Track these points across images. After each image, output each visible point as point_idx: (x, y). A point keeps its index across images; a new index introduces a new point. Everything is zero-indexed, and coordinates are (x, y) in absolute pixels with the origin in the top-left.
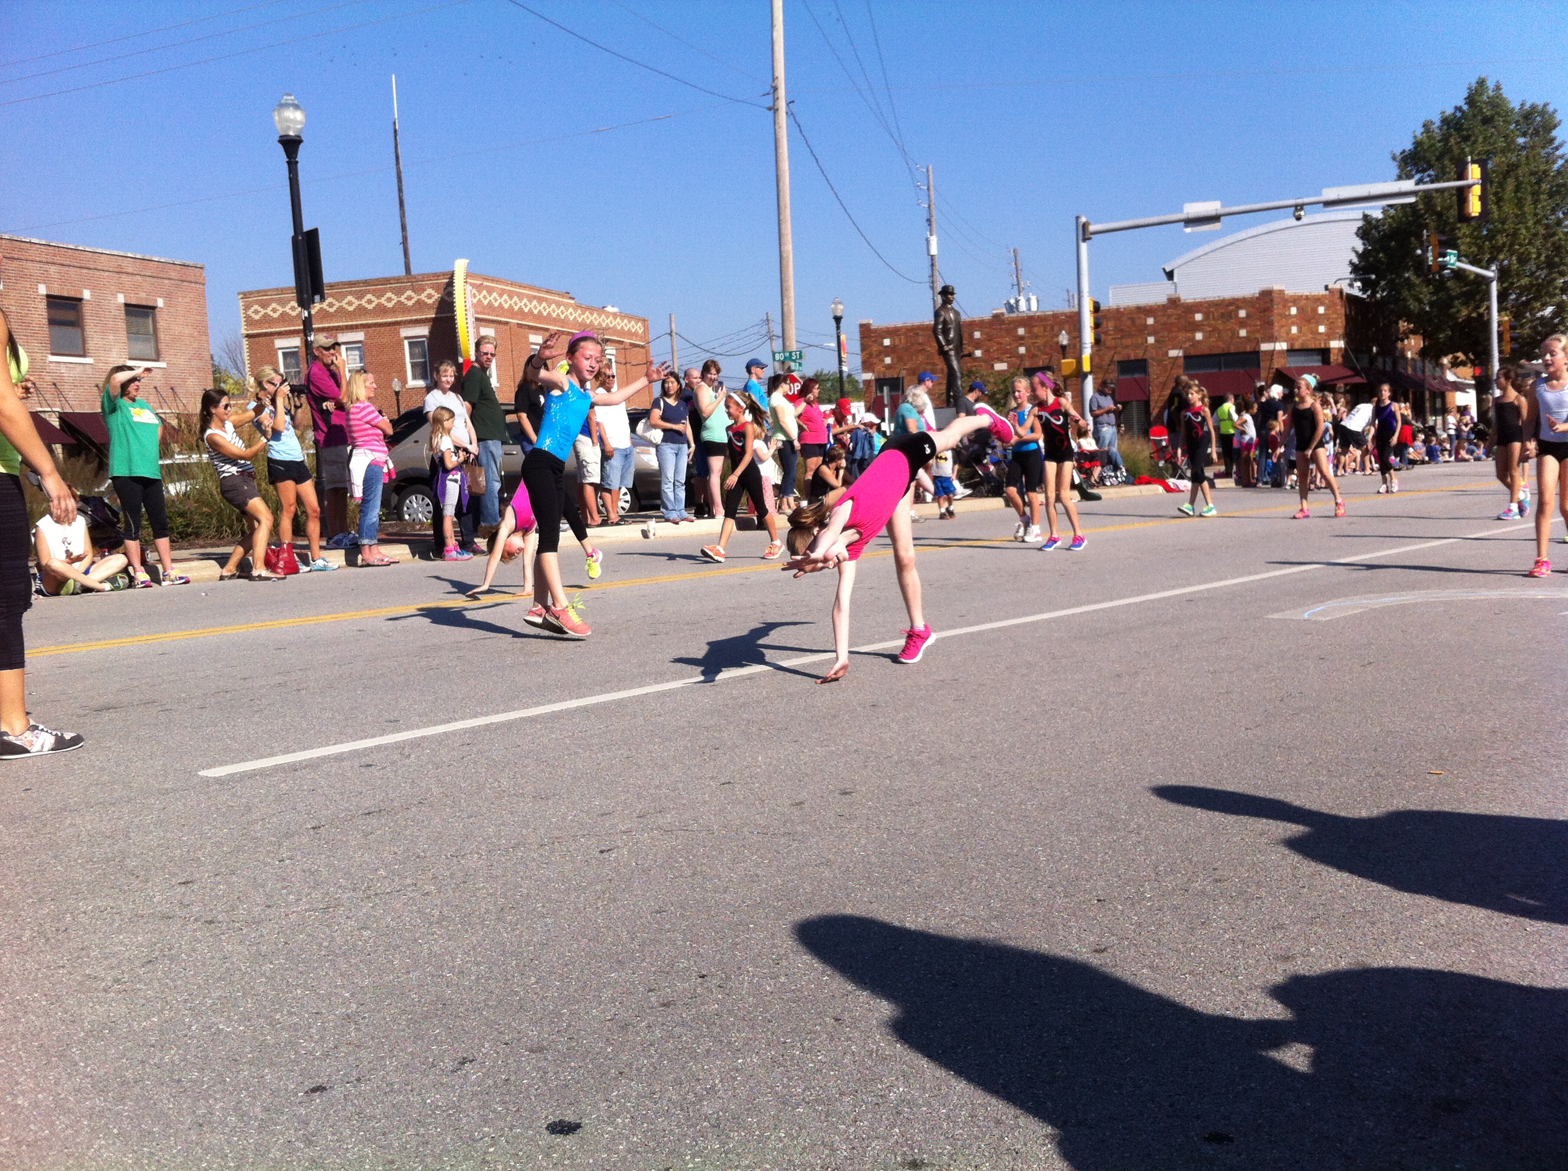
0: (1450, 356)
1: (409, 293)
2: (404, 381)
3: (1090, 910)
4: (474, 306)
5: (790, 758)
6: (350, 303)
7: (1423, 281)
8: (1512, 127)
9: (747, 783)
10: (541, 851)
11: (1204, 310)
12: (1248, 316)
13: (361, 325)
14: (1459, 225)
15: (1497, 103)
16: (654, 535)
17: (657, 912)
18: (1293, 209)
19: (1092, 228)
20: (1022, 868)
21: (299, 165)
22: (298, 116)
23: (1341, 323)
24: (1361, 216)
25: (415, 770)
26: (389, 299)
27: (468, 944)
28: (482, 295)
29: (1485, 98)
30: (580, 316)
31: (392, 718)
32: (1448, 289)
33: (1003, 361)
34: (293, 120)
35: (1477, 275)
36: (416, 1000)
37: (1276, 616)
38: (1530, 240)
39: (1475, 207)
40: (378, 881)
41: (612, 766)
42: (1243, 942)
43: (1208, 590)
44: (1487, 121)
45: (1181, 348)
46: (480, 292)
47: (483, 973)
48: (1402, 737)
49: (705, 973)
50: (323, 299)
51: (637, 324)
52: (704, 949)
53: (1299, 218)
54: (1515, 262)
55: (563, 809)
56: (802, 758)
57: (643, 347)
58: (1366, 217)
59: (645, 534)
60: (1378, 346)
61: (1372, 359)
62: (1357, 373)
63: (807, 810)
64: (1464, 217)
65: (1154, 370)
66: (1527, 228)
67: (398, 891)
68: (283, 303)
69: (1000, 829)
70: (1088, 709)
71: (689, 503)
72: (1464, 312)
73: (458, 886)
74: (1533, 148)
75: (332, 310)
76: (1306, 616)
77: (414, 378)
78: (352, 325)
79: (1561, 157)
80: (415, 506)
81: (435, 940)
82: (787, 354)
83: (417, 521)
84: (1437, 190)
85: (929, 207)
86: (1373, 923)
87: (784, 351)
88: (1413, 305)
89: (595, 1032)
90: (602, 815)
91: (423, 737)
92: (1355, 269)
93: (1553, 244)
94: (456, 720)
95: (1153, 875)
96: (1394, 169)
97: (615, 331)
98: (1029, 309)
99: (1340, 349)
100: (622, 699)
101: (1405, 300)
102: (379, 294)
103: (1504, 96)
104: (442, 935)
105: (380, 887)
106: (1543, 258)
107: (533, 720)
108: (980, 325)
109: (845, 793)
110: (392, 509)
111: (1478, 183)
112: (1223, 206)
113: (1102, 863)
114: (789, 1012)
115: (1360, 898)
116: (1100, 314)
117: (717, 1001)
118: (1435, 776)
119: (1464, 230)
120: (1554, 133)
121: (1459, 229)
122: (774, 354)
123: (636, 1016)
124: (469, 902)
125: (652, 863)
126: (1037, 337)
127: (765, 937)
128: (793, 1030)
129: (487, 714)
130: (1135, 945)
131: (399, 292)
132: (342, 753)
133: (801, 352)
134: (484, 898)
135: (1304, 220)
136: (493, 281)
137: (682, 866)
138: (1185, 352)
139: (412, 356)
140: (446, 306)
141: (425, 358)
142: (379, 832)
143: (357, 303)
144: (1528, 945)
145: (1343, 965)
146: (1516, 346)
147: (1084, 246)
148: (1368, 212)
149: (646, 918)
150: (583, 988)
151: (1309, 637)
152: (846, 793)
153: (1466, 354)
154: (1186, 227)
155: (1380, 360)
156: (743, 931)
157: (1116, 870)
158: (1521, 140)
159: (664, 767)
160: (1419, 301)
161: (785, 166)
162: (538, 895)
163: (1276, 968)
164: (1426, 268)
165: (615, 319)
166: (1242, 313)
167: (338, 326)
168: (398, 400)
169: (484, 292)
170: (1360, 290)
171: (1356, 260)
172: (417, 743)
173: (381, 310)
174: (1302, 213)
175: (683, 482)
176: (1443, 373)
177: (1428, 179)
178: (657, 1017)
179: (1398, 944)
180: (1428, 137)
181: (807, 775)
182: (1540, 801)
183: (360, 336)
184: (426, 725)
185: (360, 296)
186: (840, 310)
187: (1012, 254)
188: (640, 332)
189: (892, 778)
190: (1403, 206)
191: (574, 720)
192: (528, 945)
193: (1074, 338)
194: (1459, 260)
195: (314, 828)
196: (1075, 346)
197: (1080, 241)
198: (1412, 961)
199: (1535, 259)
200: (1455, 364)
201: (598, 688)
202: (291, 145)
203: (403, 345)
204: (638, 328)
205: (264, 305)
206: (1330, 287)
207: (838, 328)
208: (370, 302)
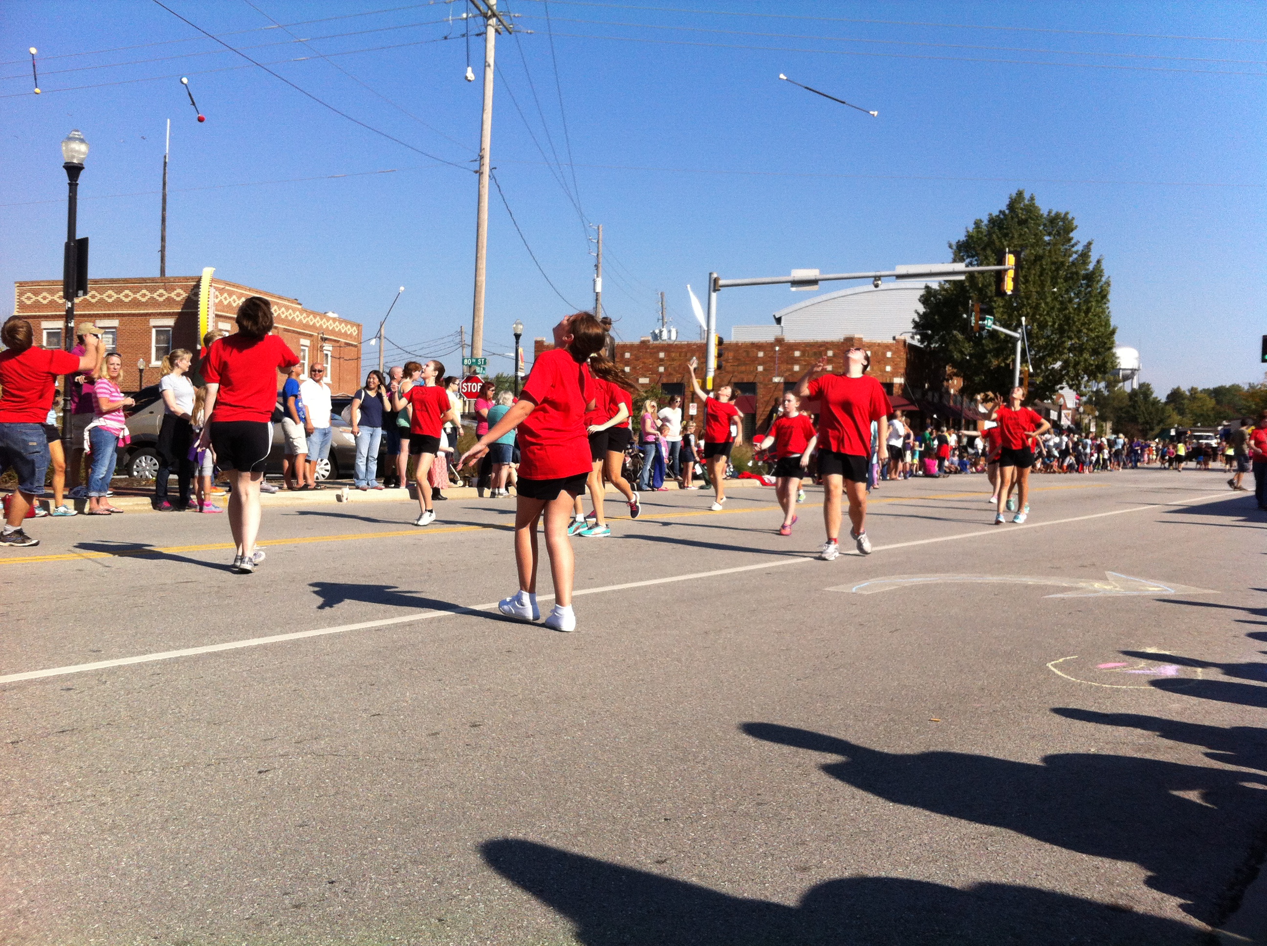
0: (982, 394)
1: (161, 291)
2: (148, 361)
3: (658, 828)
4: (216, 305)
5: (433, 694)
6: (110, 296)
7: (966, 338)
8: (1041, 228)
9: (393, 715)
10: (208, 770)
11: (802, 349)
12: (834, 355)
13: (117, 314)
14: (995, 299)
15: (1031, 209)
16: (347, 499)
17: (300, 826)
18: (873, 279)
19: (721, 282)
20: (609, 792)
21: (79, 187)
22: (83, 148)
23: (903, 364)
24: (923, 286)
25: (108, 695)
26: (144, 295)
27: (133, 850)
28: (223, 297)
29: (1022, 205)
30: (305, 318)
31: (95, 649)
32: (983, 345)
33: (646, 377)
34: (78, 151)
35: (1007, 335)
36: (81, 898)
37: (831, 589)
38: (1048, 312)
39: (1009, 286)
40: (62, 792)
41: (280, 697)
42: (773, 855)
43: (783, 566)
44: (1022, 222)
45: (782, 376)
46: (222, 295)
47: (143, 875)
48: (913, 690)
49: (334, 879)
50: (85, 293)
51: (352, 327)
52: (336, 859)
53: (876, 286)
54: (1036, 327)
55: (232, 734)
56: (443, 694)
57: (355, 346)
58: (927, 287)
59: (339, 498)
60: (930, 383)
61: (925, 393)
62: (912, 403)
63: (441, 740)
64: (1001, 293)
65: (761, 391)
66: (1046, 304)
67: (79, 801)
68: (52, 292)
69: (596, 758)
70: (679, 660)
71: (379, 475)
72: (995, 363)
73: (131, 798)
74: (1055, 244)
75: (93, 301)
76: (854, 590)
77: (157, 359)
78: (109, 314)
79: (1076, 252)
80: (144, 464)
81: (105, 845)
82: (474, 361)
83: (144, 477)
84: (980, 272)
85: (598, 255)
86: (874, 841)
87: (472, 358)
88: (956, 355)
89: (233, 929)
90: (265, 740)
91: (120, 666)
92: (917, 325)
93: (1065, 316)
94: (151, 652)
95: (711, 799)
96: (951, 255)
97: (333, 332)
98: (670, 338)
99: (900, 384)
100: (298, 640)
101: (951, 351)
102: (136, 291)
103: (1036, 205)
104: (111, 841)
105: (63, 797)
106: (1056, 326)
107: (217, 655)
108: (630, 348)
109: (474, 726)
110: (124, 467)
111: (1012, 269)
112: (820, 273)
113: (673, 788)
114: (401, 914)
115: (866, 820)
116: (723, 346)
117: (341, 904)
118: (934, 723)
119: (1000, 302)
120: (1071, 235)
121: (995, 302)
122: (463, 360)
123: (271, 916)
124: (139, 812)
125: (302, 783)
126: (673, 360)
127: (390, 849)
128: (403, 929)
129: (177, 648)
130: (689, 857)
131: (152, 290)
132: (48, 678)
133: (485, 359)
134: (153, 810)
135: (881, 287)
136: (234, 286)
137: (327, 787)
138: (785, 379)
139: (157, 342)
140: (191, 304)
141: (168, 343)
142: (69, 748)
143: (116, 296)
144: (988, 862)
145: (847, 874)
146: (1032, 389)
147: (714, 295)
148: (930, 284)
149: (290, 830)
150: (228, 891)
151: (854, 606)
152: (476, 726)
153: (994, 393)
154: (792, 287)
155: (930, 394)
156: (371, 844)
157: (682, 795)
158: (1047, 238)
159: (325, 699)
160: (962, 353)
161: (485, 215)
162: (199, 808)
163: (795, 877)
164: (969, 328)
165: (334, 323)
166: (830, 353)
167: (97, 314)
168: (141, 376)
169: (226, 295)
170: (919, 341)
171: (917, 319)
172: (112, 672)
173: (136, 303)
174: (879, 282)
175: (376, 456)
176: (977, 406)
177: (976, 263)
178: (288, 916)
179: (891, 859)
180: (978, 232)
181: (445, 709)
182: (1010, 746)
183: (115, 323)
184: (124, 656)
185: (119, 291)
186: (520, 329)
187: (660, 296)
188: (355, 334)
189: (515, 713)
190: (955, 282)
191: (253, 656)
192: (185, 852)
193: (702, 363)
194: (994, 324)
195: (12, 743)
196: (702, 369)
197: (711, 291)
198: (899, 873)
199: (1051, 326)
200: (986, 400)
201: (279, 629)
202: (74, 171)
203: (151, 332)
204: (353, 331)
205: (36, 293)
206: (897, 338)
207: (517, 343)
208: (127, 296)
